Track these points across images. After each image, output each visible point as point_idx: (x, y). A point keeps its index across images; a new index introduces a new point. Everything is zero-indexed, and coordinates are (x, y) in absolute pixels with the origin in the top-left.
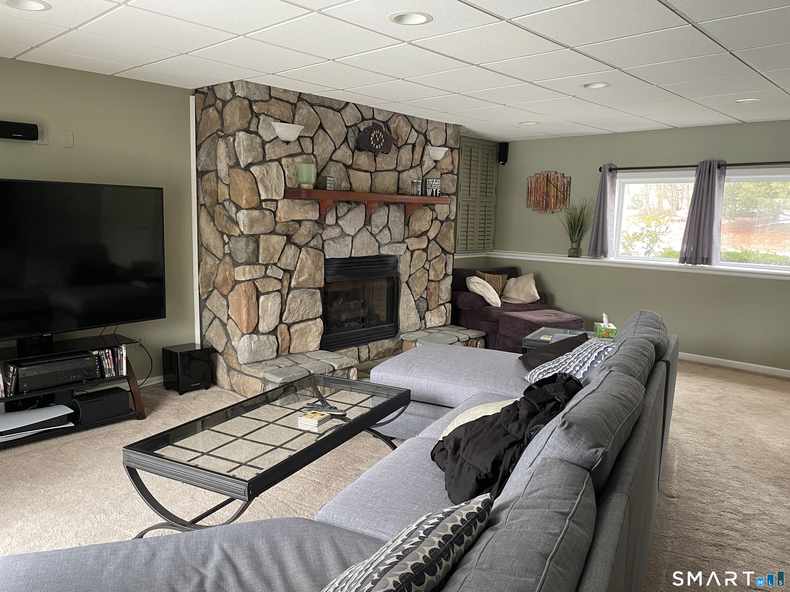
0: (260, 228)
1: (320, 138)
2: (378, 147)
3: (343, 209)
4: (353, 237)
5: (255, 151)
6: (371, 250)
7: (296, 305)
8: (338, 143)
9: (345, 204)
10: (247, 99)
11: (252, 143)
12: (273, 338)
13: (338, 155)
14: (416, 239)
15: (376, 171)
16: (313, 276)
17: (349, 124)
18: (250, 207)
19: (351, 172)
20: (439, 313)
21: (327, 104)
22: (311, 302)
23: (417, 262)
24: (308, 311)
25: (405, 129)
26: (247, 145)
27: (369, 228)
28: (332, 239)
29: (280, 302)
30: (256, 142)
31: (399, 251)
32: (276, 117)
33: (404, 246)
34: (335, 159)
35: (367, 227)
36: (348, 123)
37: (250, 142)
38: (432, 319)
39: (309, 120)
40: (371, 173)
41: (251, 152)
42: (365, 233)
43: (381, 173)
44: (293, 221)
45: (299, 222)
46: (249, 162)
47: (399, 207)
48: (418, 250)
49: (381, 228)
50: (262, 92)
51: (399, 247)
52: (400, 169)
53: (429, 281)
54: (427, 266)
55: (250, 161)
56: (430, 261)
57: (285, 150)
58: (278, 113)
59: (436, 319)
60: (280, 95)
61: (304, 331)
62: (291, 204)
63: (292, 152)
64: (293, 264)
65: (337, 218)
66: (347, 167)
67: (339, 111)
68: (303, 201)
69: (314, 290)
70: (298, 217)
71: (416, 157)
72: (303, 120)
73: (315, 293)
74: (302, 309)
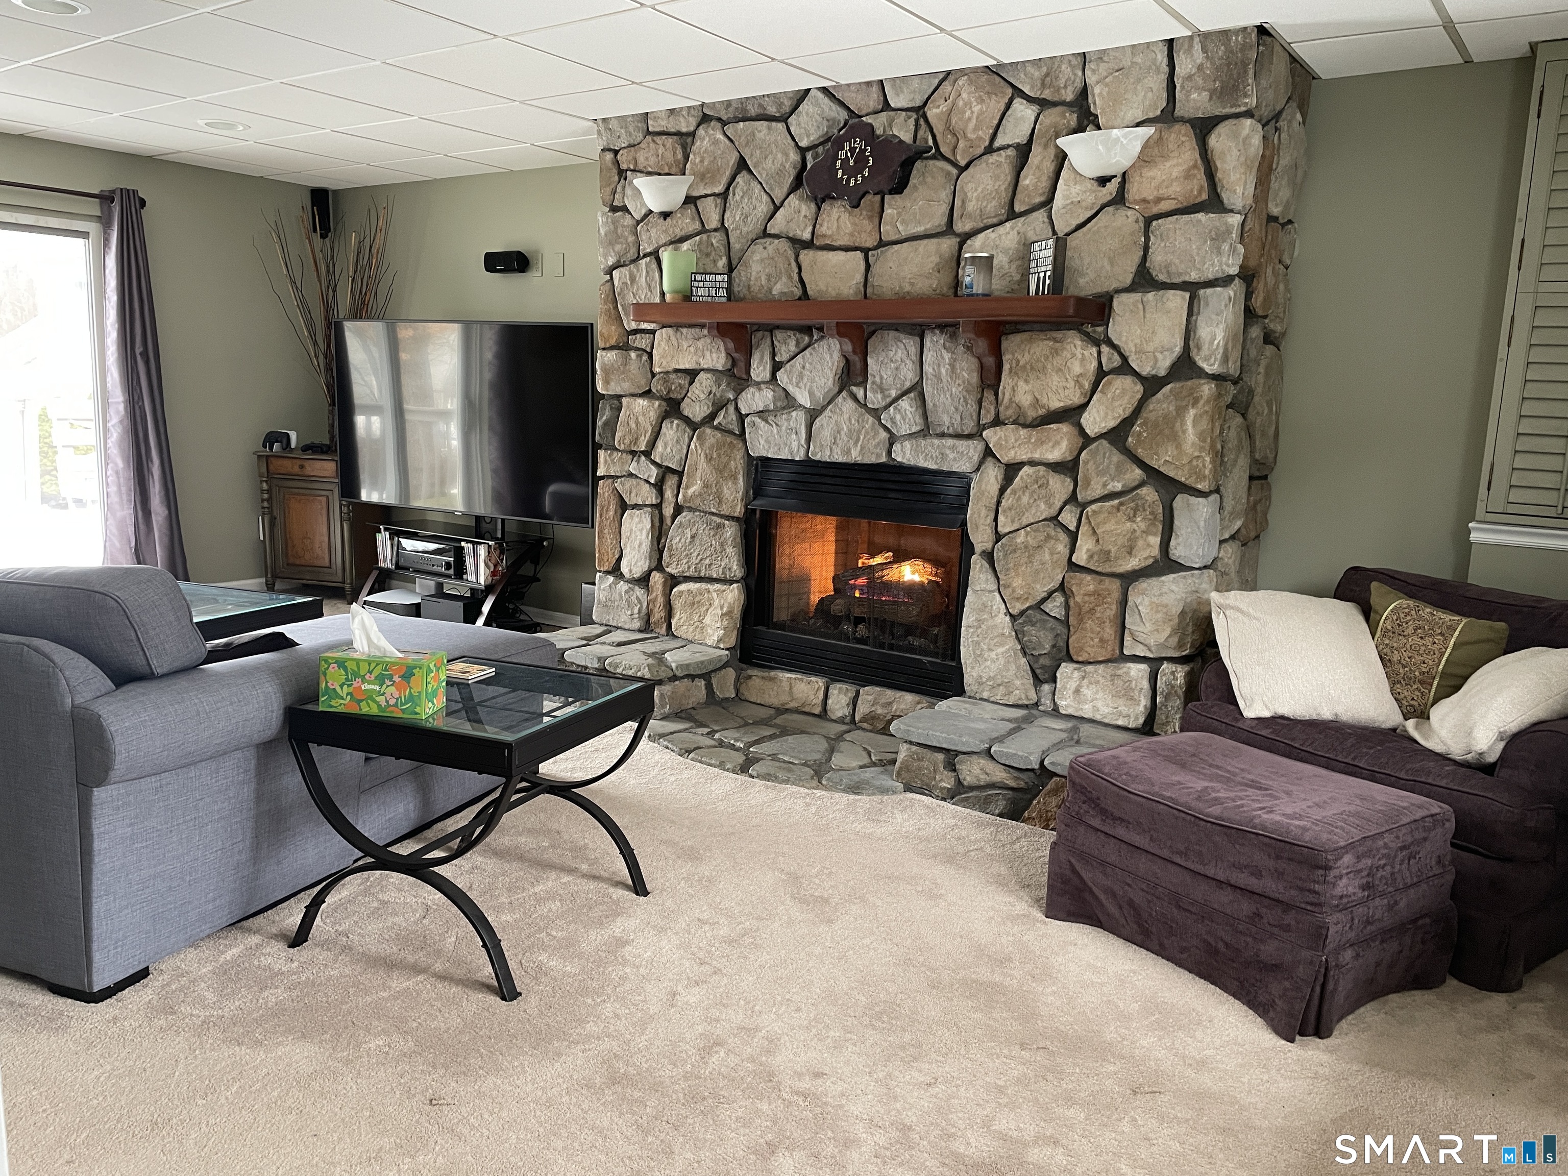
0: (623, 384)
1: (738, 191)
2: (856, 180)
3: (787, 345)
4: (813, 415)
5: (622, 243)
6: (859, 448)
7: (683, 540)
8: (778, 195)
9: (791, 333)
10: (609, 150)
11: (616, 228)
12: (639, 592)
13: (778, 224)
14: (1023, 432)
15: (882, 244)
16: (714, 490)
17: (804, 143)
18: (608, 346)
19: (806, 256)
20: (1119, 682)
21: (753, 111)
22: (714, 542)
23: (1025, 499)
24: (707, 561)
25: (976, 109)
26: (606, 235)
27: (860, 393)
28: (761, 414)
29: (649, 526)
30: (623, 226)
31: (955, 459)
32: (650, 169)
33: (973, 449)
34: (772, 232)
35: (854, 389)
36: (801, 141)
37: (612, 227)
38: (1084, 690)
39: (715, 158)
40: (866, 251)
41: (613, 245)
42: (846, 405)
43: (896, 247)
44: (677, 371)
45: (692, 374)
46: (610, 263)
47: (953, 336)
48: (1032, 463)
49: (894, 393)
50: (631, 129)
51: (953, 448)
52: (961, 226)
53: (1072, 566)
54: (1069, 518)
55: (611, 261)
56: (1084, 506)
57: (666, 231)
58: (652, 160)
59: (1100, 695)
60: (663, 123)
61: (696, 599)
62: (673, 338)
63: (679, 233)
64: (678, 457)
65: (777, 367)
66: (799, 244)
67: (784, 119)
68: (697, 330)
69: (718, 520)
70: (686, 363)
71: (1027, 182)
72: (702, 161)
73: (720, 526)
74: (695, 554)
